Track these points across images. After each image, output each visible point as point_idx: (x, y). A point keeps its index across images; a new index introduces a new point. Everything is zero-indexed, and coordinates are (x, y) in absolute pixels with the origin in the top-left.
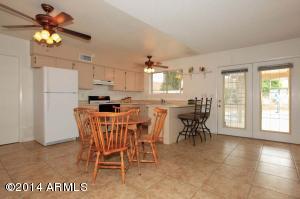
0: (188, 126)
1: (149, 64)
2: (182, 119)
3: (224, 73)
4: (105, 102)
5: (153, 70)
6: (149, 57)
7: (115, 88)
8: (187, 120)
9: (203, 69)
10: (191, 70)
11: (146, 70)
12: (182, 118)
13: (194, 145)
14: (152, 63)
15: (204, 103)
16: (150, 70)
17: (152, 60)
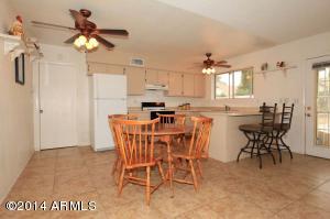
0: (254, 141)
1: (209, 64)
2: (246, 132)
3: (317, 66)
4: (158, 109)
5: (213, 71)
6: (209, 55)
7: (170, 94)
8: (253, 133)
9: (282, 65)
10: (265, 67)
11: (204, 71)
12: (245, 130)
13: (261, 167)
14: (212, 62)
15: (280, 110)
16: (209, 71)
17: (211, 58)
